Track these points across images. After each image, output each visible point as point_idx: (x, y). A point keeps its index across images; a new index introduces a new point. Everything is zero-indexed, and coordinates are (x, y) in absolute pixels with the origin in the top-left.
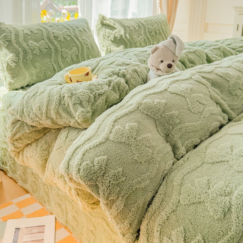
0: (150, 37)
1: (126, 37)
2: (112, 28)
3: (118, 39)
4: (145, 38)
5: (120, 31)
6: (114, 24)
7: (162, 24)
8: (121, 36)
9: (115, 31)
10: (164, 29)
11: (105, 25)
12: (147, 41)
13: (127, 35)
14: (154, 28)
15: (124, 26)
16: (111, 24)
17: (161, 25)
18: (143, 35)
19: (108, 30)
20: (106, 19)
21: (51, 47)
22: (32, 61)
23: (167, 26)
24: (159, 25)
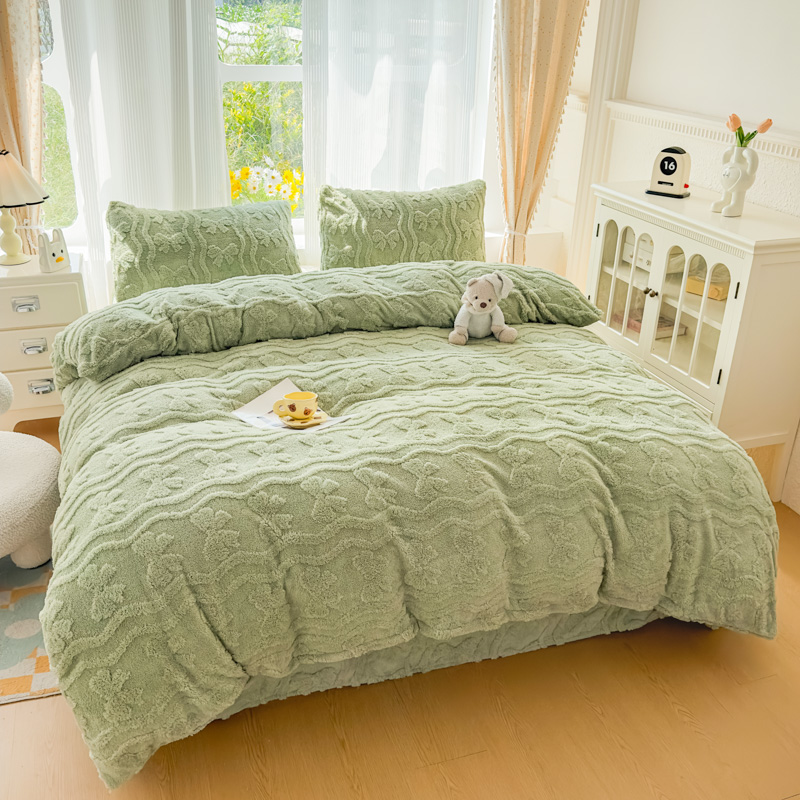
0: (413, 233)
1: (359, 229)
2: (337, 211)
3: (343, 232)
4: (403, 235)
5: (352, 216)
6: (343, 204)
7: (455, 206)
8: (350, 227)
9: (341, 217)
10: (453, 217)
11: (327, 204)
12: (405, 240)
13: (364, 223)
14: (427, 216)
15: (361, 209)
16: (337, 204)
17: (449, 210)
18: (400, 228)
19: (330, 215)
20: (333, 193)
21: (191, 242)
22: (154, 262)
23: (469, 211)
24: (445, 209)
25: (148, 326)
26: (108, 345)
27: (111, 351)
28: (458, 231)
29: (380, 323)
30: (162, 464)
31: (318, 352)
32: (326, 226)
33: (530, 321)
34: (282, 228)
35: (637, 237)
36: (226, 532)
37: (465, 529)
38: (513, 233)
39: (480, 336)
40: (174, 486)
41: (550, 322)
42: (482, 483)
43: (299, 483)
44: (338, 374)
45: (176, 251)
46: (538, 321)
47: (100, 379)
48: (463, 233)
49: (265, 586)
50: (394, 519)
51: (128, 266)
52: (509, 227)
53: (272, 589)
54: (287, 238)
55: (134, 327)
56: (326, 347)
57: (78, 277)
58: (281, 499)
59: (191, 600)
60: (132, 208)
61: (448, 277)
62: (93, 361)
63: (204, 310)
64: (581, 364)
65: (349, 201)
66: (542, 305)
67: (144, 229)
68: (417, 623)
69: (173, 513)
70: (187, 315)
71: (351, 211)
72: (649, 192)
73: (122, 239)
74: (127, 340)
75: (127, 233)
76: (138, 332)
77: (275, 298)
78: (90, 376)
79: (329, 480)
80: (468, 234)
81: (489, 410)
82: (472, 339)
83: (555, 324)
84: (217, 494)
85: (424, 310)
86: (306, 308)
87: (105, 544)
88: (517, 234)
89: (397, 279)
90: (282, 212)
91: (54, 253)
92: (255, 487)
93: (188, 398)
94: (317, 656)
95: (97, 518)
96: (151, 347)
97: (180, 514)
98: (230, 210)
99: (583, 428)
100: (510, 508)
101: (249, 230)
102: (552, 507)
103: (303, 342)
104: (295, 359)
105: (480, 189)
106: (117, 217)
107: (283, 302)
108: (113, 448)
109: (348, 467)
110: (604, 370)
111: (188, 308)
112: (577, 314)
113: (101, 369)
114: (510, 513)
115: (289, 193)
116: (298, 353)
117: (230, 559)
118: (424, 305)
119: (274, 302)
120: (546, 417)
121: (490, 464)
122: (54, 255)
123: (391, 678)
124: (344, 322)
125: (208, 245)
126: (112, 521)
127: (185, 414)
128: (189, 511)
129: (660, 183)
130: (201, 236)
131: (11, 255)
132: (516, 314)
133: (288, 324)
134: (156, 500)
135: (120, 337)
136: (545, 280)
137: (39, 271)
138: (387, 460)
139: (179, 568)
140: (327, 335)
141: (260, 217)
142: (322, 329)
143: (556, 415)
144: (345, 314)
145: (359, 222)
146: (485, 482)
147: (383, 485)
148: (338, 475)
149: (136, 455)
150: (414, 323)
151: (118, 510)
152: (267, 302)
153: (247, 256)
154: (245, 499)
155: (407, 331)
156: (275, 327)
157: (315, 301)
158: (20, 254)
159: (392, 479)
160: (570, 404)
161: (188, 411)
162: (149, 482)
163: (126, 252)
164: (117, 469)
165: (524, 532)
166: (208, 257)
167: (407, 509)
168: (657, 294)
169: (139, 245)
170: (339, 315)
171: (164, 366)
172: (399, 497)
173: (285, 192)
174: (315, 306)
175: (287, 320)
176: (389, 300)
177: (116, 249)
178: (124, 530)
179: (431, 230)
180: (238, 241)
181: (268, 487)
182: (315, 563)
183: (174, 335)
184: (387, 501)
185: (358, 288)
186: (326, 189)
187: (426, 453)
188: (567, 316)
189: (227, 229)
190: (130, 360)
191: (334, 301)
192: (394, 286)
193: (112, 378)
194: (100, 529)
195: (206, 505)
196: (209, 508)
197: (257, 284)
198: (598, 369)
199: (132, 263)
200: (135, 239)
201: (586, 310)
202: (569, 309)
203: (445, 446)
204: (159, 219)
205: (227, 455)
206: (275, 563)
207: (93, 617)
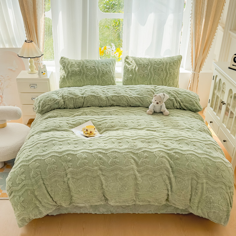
0: (153, 72)
1: (135, 70)
2: (129, 64)
3: (130, 71)
4: (149, 73)
5: (133, 66)
6: (131, 62)
7: (169, 64)
8: (132, 69)
9: (130, 66)
10: (168, 67)
11: (126, 62)
13: (137, 68)
14: (158, 67)
15: (137, 64)
16: (130, 62)
18: (148, 70)
19: (127, 65)
20: (129, 58)
21: (82, 71)
22: (71, 76)
23: (174, 66)
24: (165, 65)
25: (57, 100)
26: (45, 104)
27: (45, 106)
28: (168, 72)
29: (127, 105)
30: (44, 143)
31: (104, 112)
32: (125, 68)
33: (177, 108)
34: (111, 68)
35: (222, 83)
36: (53, 165)
37: (122, 176)
38: (194, 72)
39: (158, 112)
40: (44, 150)
41: (184, 110)
42: (130, 163)
43: (76, 155)
44: (105, 121)
45: (77, 73)
46: (180, 109)
47: (42, 113)
48: (170, 73)
49: (62, 182)
50: (101, 169)
51: (63, 77)
52: (193, 70)
53: (64, 183)
54: (112, 71)
55: (53, 100)
56: (107, 111)
57: (48, 80)
58: (70, 158)
59: (42, 182)
60: (67, 59)
61: (152, 91)
62: (40, 109)
63: (73, 96)
64: (184, 126)
65: (133, 61)
66: (182, 104)
67: (69, 66)
68: (106, 200)
69: (41, 158)
70: (68, 97)
71: (133, 64)
72: (229, 68)
73: (63, 68)
74: (50, 103)
75: (64, 67)
76: (53, 101)
77: (95, 94)
78: (39, 113)
79: (85, 155)
80: (172, 74)
81: (143, 139)
82: (155, 113)
83: (186, 110)
84: (54, 154)
85: (141, 102)
86: (104, 98)
87: (23, 163)
88: (195, 73)
89: (135, 91)
90: (112, 63)
91: (43, 72)
92: (65, 154)
93: (60, 124)
94: (77, 203)
95: (24, 156)
96: (57, 106)
97: (43, 159)
98: (96, 61)
99: (169, 148)
100: (137, 171)
101: (100, 68)
102: (151, 173)
103: (101, 108)
104: (96, 114)
105: (180, 59)
106: (62, 62)
107: (97, 96)
108: (36, 136)
109: (92, 152)
110: (190, 129)
111: (69, 95)
112: (194, 108)
113: (42, 111)
114: (137, 173)
115: (118, 55)
116: (98, 112)
117: (53, 173)
118: (141, 100)
119: (94, 95)
120: (159, 144)
121: (135, 157)
122: (42, 72)
123: (104, 213)
124: (115, 103)
125: (87, 72)
126: (27, 157)
127: (57, 128)
128: (45, 158)
129: (233, 65)
130: (85, 69)
131: (32, 71)
132: (172, 106)
133: (97, 102)
134: (39, 153)
135: (48, 102)
136: (185, 95)
137: (38, 77)
138: (104, 152)
139: (39, 173)
140: (109, 107)
141: (104, 64)
142: (108, 105)
143: (162, 143)
144: (115, 101)
145: (135, 68)
146: (131, 163)
147: (100, 159)
148: (88, 154)
149: (39, 139)
150: (138, 106)
151: (29, 155)
152: (92, 95)
153: (98, 76)
154: (61, 157)
155: (135, 108)
156: (93, 103)
157: (107, 96)
158: (35, 70)
159: (103, 158)
160: (170, 140)
161: (58, 128)
162: (39, 148)
163: (63, 72)
164: (33, 142)
165: (140, 179)
166: (86, 76)
167: (105, 167)
168: (225, 104)
169: (67, 71)
170: (114, 101)
171: (58, 112)
172: (103, 163)
173: (117, 55)
174: (107, 97)
175: (97, 101)
176: (130, 98)
177: (61, 71)
178: (29, 160)
179: (159, 72)
180: (96, 72)
181: (68, 155)
182: (76, 178)
183: (63, 103)
184: (100, 164)
185: (121, 93)
186: (127, 57)
187: (116, 151)
188: (190, 108)
189: (93, 67)
190: (50, 109)
191: (113, 96)
192: (134, 93)
193: (45, 114)
194: (24, 159)
195: (50, 157)
196: (50, 158)
197: (91, 89)
198: (188, 128)
199: (64, 76)
200: (66, 69)
201: (197, 107)
202: (191, 106)
203: (122, 150)
204: (74, 63)
205: (61, 143)
206: (65, 176)
207: (17, 182)
